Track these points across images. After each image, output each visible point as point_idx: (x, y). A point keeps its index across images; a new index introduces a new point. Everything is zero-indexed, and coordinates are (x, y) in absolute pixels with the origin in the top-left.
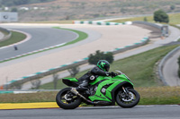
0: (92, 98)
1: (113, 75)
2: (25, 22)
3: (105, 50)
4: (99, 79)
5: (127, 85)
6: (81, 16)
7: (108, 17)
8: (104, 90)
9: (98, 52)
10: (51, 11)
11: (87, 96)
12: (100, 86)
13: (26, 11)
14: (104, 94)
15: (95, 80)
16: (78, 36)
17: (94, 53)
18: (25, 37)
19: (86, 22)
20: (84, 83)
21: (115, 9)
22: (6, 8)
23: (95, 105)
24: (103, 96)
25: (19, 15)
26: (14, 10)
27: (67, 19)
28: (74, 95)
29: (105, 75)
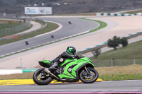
0: (61, 76)
1: (78, 58)
2: (57, 15)
3: (121, 36)
4: (67, 61)
5: (89, 65)
6: (101, 9)
7: (124, 9)
8: (70, 70)
9: (115, 37)
10: (77, 5)
11: (57, 74)
12: (67, 66)
13: (58, 6)
14: (70, 73)
15: (63, 62)
16: (99, 25)
17: (112, 38)
18: (58, 26)
19: (105, 14)
20: (55, 64)
21: (128, 3)
22: (43, 4)
23: (63, 81)
24: (69, 74)
25: (53, 9)
26: (49, 6)
27: (91, 12)
28: (47, 74)
29: (71, 58)
